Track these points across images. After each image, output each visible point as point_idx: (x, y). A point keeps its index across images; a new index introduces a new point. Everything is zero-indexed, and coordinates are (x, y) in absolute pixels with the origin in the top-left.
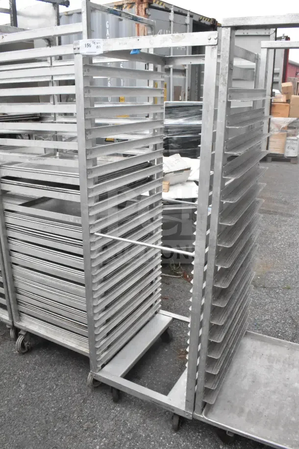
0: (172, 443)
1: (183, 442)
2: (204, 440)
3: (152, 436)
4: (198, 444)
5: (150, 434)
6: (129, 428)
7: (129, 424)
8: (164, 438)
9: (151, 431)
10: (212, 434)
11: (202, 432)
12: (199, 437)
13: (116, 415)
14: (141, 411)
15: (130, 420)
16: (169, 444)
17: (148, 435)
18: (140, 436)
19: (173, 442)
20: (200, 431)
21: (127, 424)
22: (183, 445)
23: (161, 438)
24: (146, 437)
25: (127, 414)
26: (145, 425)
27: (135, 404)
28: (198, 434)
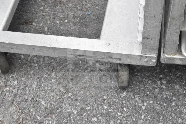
0: (125, 109)
1: (143, 101)
2: (173, 88)
3: (88, 108)
4: (167, 98)
5: (84, 106)
6: (46, 108)
7: (43, 102)
8: (110, 106)
9: (84, 101)
10: (180, 75)
11: (165, 78)
12: (164, 87)
13: (15, 95)
14: (53, 74)
15: (42, 94)
16: (122, 113)
17: (82, 109)
18: (70, 114)
19: (128, 108)
20: (161, 76)
21: (39, 102)
22: (144, 108)
23: (105, 107)
24: (80, 114)
25: (34, 86)
26: (70, 94)
27: (40, 66)
28: (159, 82)
